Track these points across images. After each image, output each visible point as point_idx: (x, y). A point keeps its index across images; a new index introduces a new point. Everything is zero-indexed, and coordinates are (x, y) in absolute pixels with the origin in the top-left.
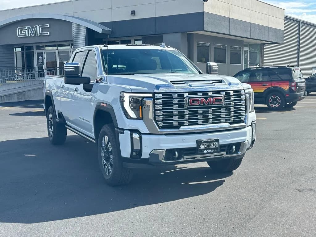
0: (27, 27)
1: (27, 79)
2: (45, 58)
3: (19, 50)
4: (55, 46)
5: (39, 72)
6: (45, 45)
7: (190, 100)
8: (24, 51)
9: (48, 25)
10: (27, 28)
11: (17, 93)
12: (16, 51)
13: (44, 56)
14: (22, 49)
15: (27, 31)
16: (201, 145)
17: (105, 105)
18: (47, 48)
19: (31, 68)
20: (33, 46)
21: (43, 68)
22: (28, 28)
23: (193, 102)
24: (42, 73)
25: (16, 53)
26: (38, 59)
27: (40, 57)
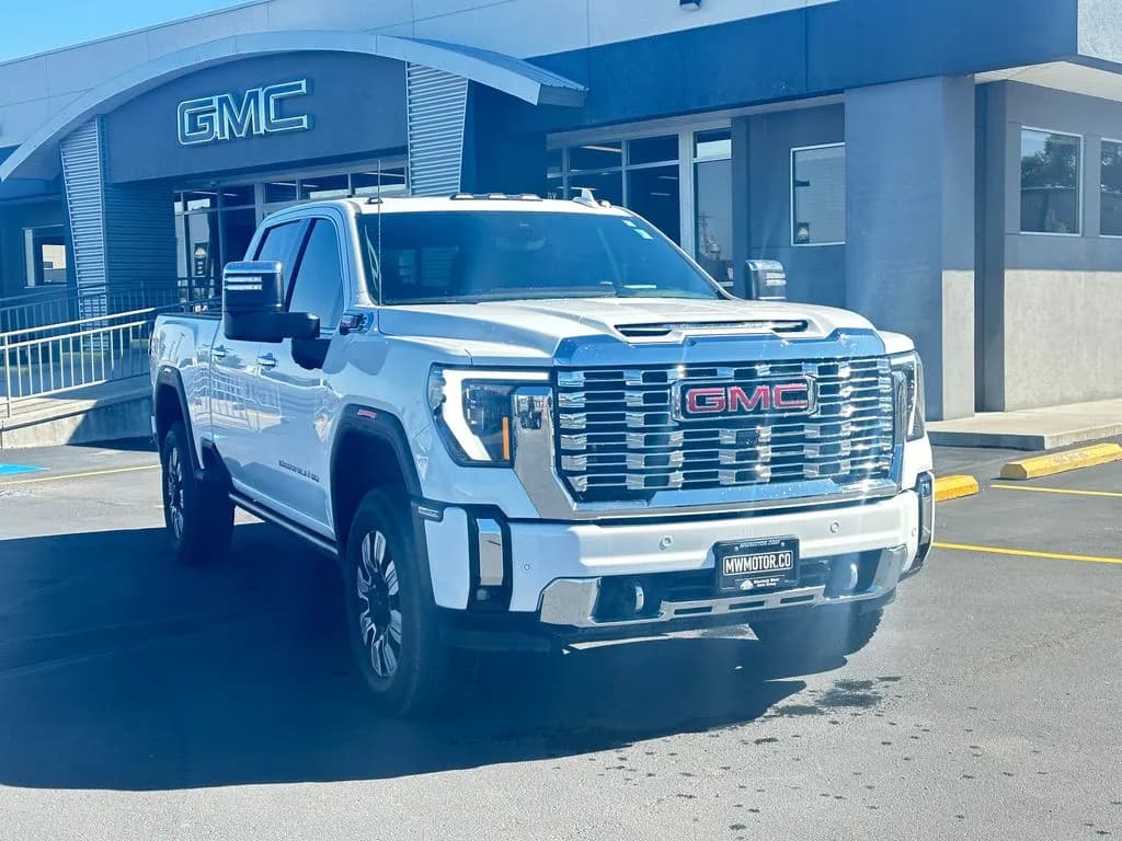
7: (687, 396)
16: (730, 560)
17: (373, 415)
23: (701, 400)
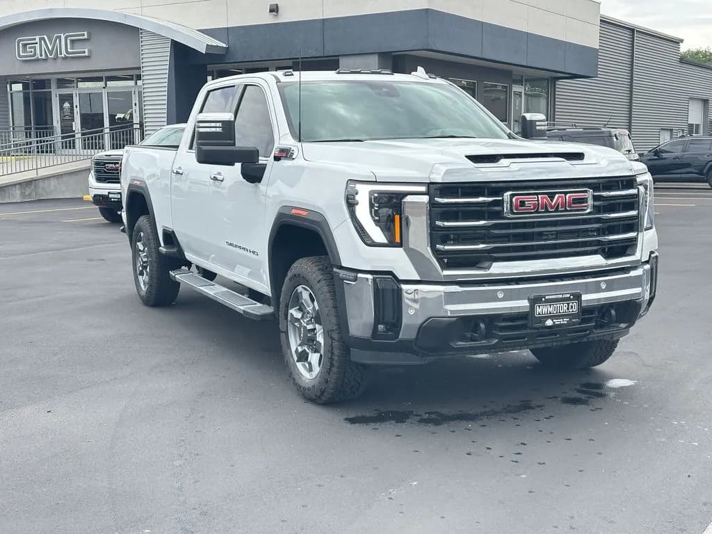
0: (37, 38)
1: (38, 152)
2: (78, 106)
3: (18, 87)
4: (99, 79)
5: (63, 138)
6: (78, 78)
8: (31, 91)
9: (86, 33)
10: (37, 40)
11: (19, 184)
12: (11, 90)
13: (76, 101)
14: (26, 86)
15: (38, 46)
18: (81, 85)
19: (46, 128)
20: (50, 80)
21: (74, 129)
22: (40, 39)
24: (70, 141)
25: (11, 94)
26: (62, 108)
27: (67, 105)
